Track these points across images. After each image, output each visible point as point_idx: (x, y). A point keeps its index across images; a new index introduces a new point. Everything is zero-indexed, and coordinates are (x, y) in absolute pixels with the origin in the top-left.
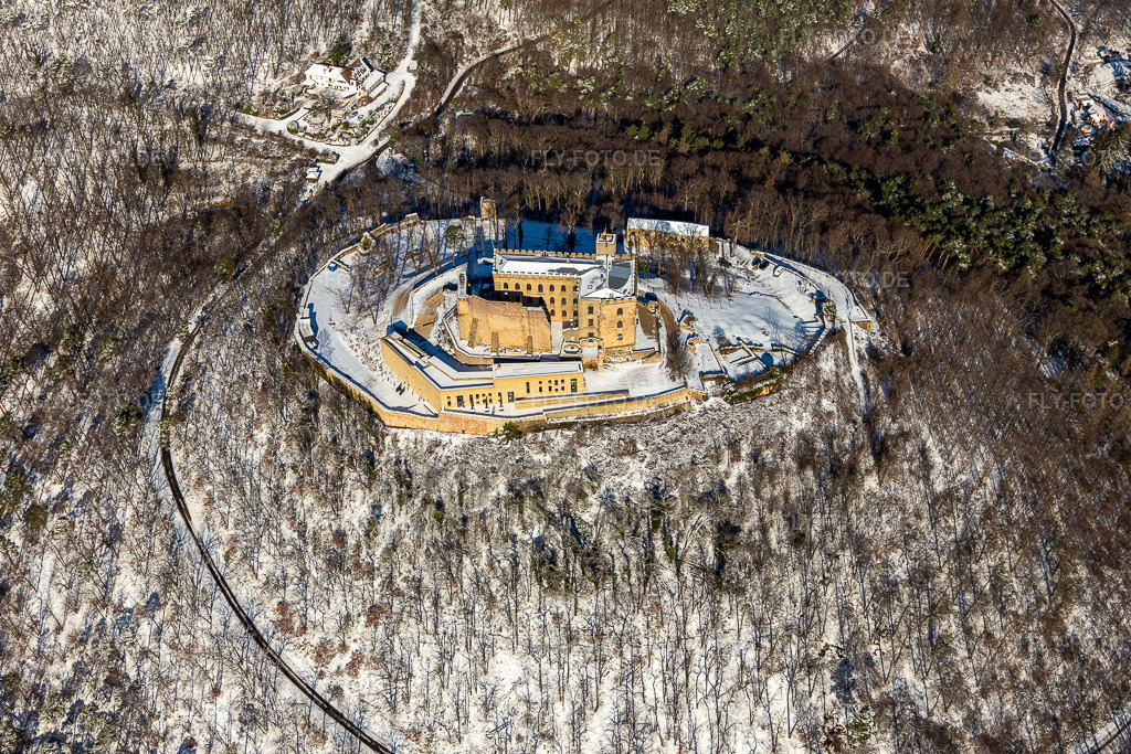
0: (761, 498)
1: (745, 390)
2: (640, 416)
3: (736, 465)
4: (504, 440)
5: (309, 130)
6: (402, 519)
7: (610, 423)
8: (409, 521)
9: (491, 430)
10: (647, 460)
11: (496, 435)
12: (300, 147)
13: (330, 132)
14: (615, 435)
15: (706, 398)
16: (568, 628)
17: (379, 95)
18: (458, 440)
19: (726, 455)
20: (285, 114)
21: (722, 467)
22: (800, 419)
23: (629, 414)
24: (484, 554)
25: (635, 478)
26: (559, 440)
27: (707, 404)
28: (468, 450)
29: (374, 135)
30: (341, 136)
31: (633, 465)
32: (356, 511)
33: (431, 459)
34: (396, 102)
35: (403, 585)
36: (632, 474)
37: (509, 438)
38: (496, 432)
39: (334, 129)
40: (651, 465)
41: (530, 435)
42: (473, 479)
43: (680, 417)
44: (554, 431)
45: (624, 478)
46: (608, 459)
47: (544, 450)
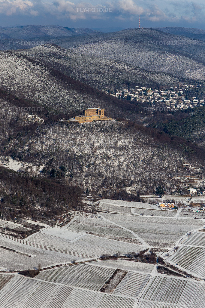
7: (104, 121)
9: (92, 121)
28: (90, 123)
33: (86, 125)
47: (98, 123)
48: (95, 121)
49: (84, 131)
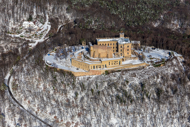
0: (165, 86)
1: (158, 64)
2: (136, 68)
3: (158, 79)
4: (105, 75)
5: (26, 36)
6: (83, 94)
7: (129, 70)
8: (85, 94)
9: (102, 73)
10: (138, 78)
11: (103, 74)
12: (25, 40)
13: (32, 36)
14: (130, 72)
15: (149, 66)
16: (126, 112)
17: (42, 29)
18: (94, 76)
19: (156, 77)
20: (19, 33)
21: (155, 80)
22: (171, 71)
23: (133, 68)
24: (104, 99)
25: (136, 81)
26: (118, 74)
27: (150, 67)
28: (97, 78)
29: (43, 37)
30: (35, 37)
31: (135, 79)
32: (71, 94)
33: (88, 81)
34: (47, 30)
35: (85, 108)
36: (135, 80)
37: (106, 74)
38: (103, 73)
39: (33, 36)
40: (140, 78)
41: (111, 74)
42: (99, 84)
43: (144, 69)
44: (117, 73)
45: (134, 81)
46: (130, 78)
47: (115, 76)
48: (107, 73)
49: (82, 98)
